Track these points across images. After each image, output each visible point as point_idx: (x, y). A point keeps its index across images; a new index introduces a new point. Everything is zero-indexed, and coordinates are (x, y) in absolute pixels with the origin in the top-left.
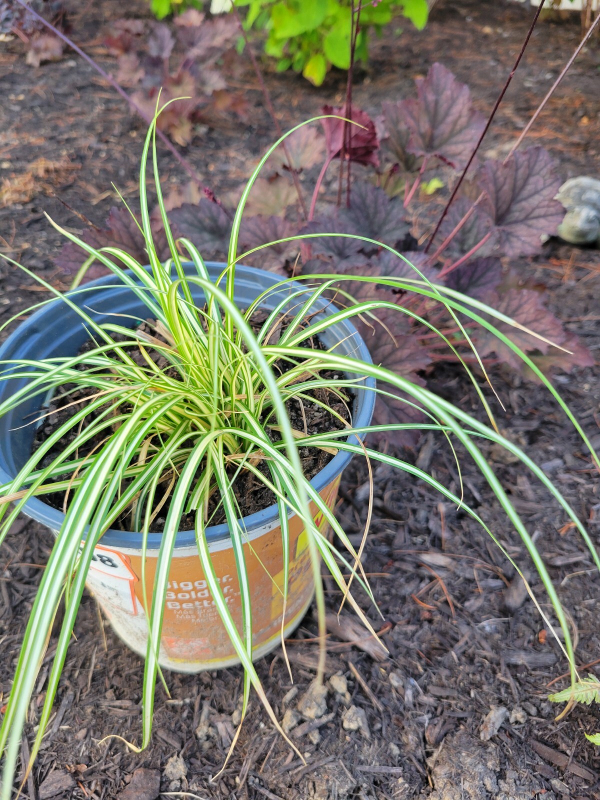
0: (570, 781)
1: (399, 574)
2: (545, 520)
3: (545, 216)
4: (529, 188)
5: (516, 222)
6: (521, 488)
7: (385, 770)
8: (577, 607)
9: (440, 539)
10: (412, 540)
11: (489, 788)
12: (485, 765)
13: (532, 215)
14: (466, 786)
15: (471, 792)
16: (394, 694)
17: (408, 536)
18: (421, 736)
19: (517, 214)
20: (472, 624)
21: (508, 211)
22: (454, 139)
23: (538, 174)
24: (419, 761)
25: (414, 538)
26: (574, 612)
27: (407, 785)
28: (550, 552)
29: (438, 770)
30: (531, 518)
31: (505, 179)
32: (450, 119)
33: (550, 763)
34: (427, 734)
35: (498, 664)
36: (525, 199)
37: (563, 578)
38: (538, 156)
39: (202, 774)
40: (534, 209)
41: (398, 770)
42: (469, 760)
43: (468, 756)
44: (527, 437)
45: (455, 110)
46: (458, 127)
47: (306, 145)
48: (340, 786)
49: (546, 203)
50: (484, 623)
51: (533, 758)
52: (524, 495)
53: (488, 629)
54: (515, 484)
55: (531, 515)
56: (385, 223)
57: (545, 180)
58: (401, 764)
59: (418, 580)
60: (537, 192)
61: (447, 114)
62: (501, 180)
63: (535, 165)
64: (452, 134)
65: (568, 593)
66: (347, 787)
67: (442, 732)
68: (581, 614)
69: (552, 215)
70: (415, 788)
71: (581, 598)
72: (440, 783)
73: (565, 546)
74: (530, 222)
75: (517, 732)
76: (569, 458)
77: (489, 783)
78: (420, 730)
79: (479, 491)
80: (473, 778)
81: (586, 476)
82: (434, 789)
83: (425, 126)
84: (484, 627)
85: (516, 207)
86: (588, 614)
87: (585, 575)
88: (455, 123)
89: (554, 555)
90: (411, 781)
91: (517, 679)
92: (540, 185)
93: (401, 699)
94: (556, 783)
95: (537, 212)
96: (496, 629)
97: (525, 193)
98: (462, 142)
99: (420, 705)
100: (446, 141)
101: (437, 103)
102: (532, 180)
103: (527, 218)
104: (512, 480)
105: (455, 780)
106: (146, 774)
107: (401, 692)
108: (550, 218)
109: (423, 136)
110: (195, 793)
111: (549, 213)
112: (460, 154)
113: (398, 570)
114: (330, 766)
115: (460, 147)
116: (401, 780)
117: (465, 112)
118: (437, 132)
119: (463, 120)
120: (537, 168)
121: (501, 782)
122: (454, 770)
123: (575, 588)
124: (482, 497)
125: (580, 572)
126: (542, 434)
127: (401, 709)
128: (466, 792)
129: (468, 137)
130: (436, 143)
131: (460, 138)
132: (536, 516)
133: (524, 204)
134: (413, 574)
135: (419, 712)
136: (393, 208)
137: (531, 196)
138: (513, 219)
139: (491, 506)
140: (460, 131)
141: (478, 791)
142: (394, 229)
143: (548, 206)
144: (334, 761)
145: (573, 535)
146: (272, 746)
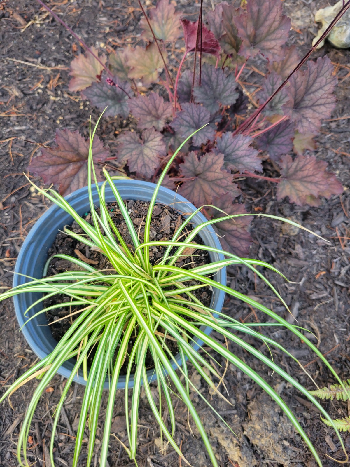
0: (311, 413)
1: (233, 306)
2: (309, 270)
3: (324, 104)
4: (316, 85)
5: (306, 107)
6: (297, 252)
7: (229, 412)
8: (321, 322)
9: (254, 284)
10: (239, 286)
11: (275, 420)
12: (274, 410)
13: (317, 103)
14: (265, 420)
15: (268, 423)
16: (232, 374)
17: (237, 284)
18: (245, 395)
19: (307, 102)
20: (269, 334)
21: (302, 100)
22: (269, 38)
23: (323, 75)
24: (244, 405)
25: (240, 285)
26: (319, 325)
27: (239, 418)
28: (310, 290)
29: (252, 412)
30: (301, 270)
31: (302, 82)
32: (267, 23)
33: (303, 405)
34: (248, 395)
35: (281, 357)
36: (313, 92)
37: (315, 306)
38: (324, 64)
39: (146, 415)
40: (318, 100)
41: (235, 412)
42: (267, 409)
43: (266, 406)
44: (302, 216)
45: (271, 17)
46: (272, 29)
47: (168, 18)
48: (209, 422)
49: (326, 96)
50: (275, 333)
51: (295, 403)
52: (299, 256)
53: (277, 336)
54: (294, 249)
55: (302, 268)
56: (223, 91)
57: (327, 79)
58: (236, 408)
59: (242, 309)
60: (321, 88)
61: (265, 20)
62: (299, 83)
63: (321, 70)
64: (269, 33)
65: (317, 314)
66: (212, 422)
67: (255, 394)
68: (323, 326)
69: (329, 103)
70: (243, 418)
71: (323, 317)
72: (254, 418)
73: (318, 286)
74: (315, 108)
75: (289, 393)
76: (324, 229)
77: (276, 419)
78: (244, 392)
79: (274, 253)
80: (269, 417)
81: (332, 241)
82: (251, 420)
83: (250, 30)
84: (275, 335)
85: (307, 98)
86: (326, 326)
87: (326, 304)
88: (271, 26)
89: (311, 292)
90: (240, 416)
91: (290, 365)
92: (323, 83)
93: (235, 376)
94: (305, 414)
95: (319, 102)
96: (281, 336)
97: (313, 89)
98: (275, 39)
99: (245, 379)
100: (264, 39)
101: (259, 11)
102: (319, 80)
103: (313, 105)
104: (293, 246)
105: (260, 418)
106: (120, 419)
107: (235, 373)
108: (327, 106)
109: (248, 37)
110: (144, 425)
111: (327, 102)
112: (273, 48)
113: (232, 304)
114: (205, 413)
115: (273, 43)
116: (236, 416)
117: (278, 18)
118: (258, 32)
119: (276, 24)
120: (323, 72)
121: (281, 417)
122: (260, 413)
123: (321, 312)
124: (276, 256)
125: (324, 302)
126: (310, 214)
127: (235, 381)
128: (265, 423)
129: (279, 35)
130: (258, 39)
131: (273, 36)
132: (304, 268)
133: (312, 95)
134: (240, 306)
135: (244, 383)
136: (228, 82)
137: (316, 91)
138: (305, 105)
139: (281, 262)
140: (273, 32)
141: (271, 423)
142: (229, 96)
143: (327, 98)
144: (206, 411)
145: (322, 279)
146: (177, 404)
